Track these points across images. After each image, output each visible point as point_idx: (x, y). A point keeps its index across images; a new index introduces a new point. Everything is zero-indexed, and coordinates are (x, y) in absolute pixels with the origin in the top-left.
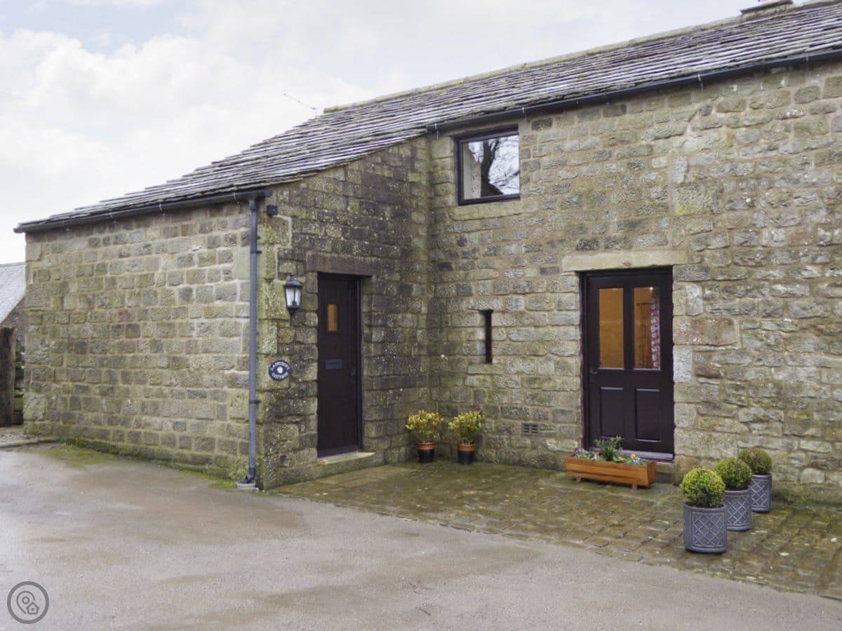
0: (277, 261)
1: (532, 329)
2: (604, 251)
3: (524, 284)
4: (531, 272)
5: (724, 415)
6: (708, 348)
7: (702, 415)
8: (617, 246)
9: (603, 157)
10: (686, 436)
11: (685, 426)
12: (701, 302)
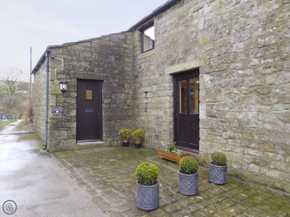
0: (56, 74)
1: (157, 98)
2: (177, 64)
3: (155, 81)
4: (157, 76)
5: (217, 134)
6: (212, 103)
7: (209, 134)
8: (181, 61)
9: (177, 25)
10: (203, 143)
11: (203, 139)
12: (209, 82)
